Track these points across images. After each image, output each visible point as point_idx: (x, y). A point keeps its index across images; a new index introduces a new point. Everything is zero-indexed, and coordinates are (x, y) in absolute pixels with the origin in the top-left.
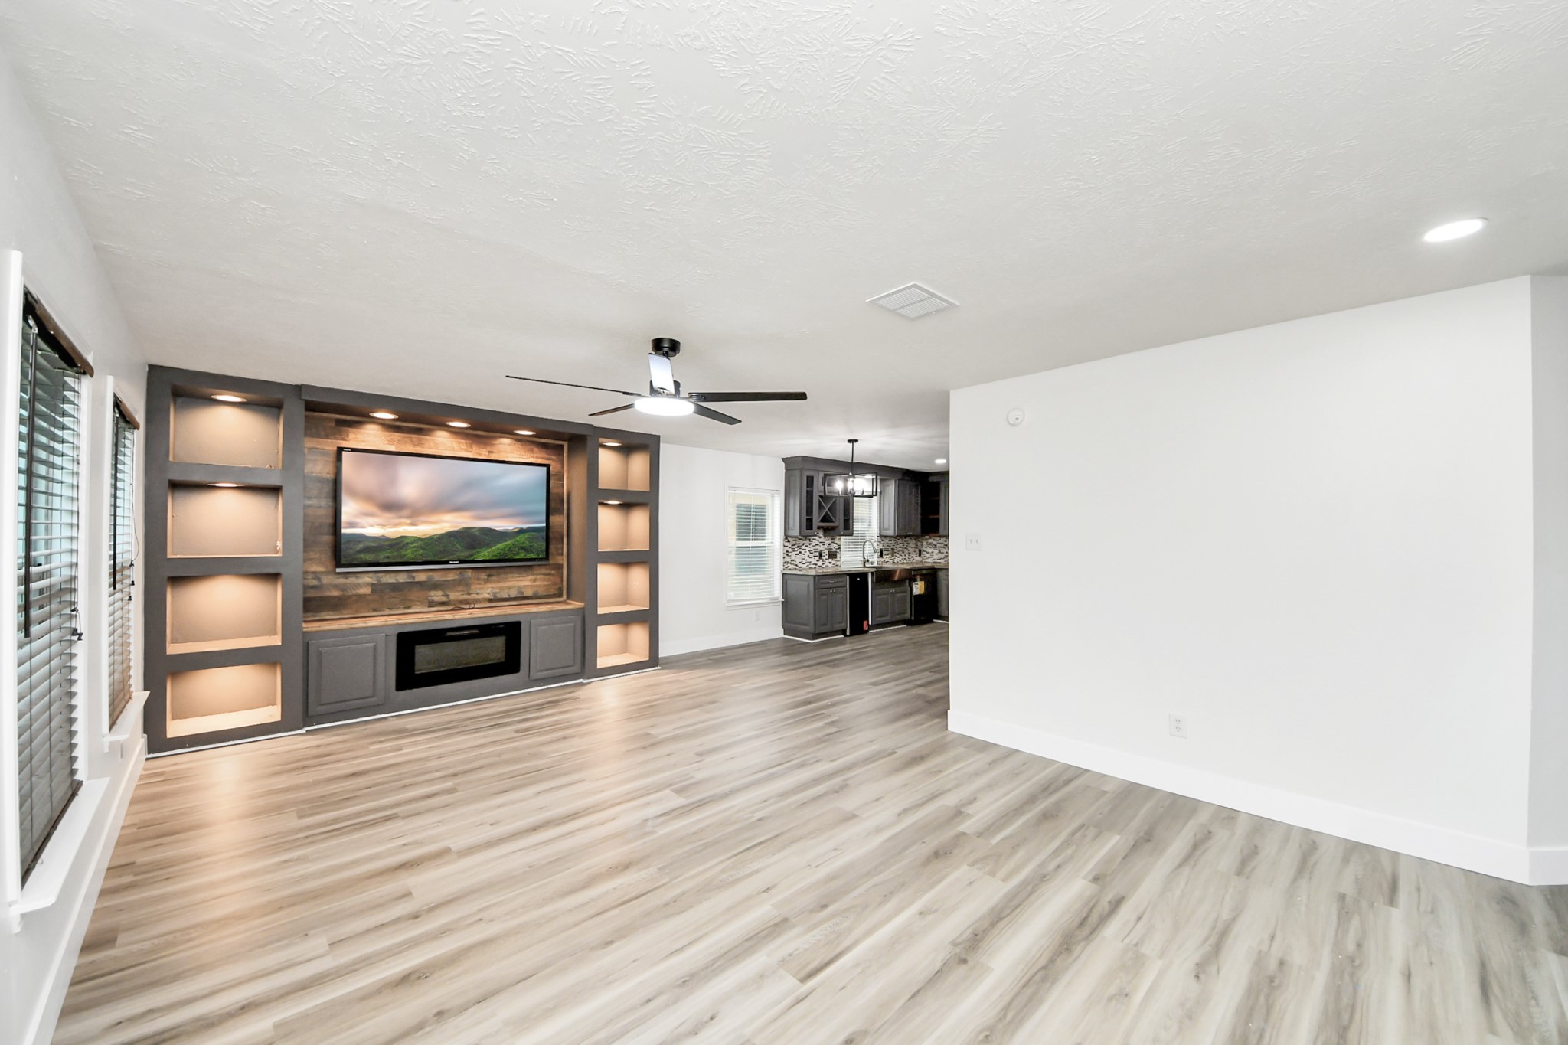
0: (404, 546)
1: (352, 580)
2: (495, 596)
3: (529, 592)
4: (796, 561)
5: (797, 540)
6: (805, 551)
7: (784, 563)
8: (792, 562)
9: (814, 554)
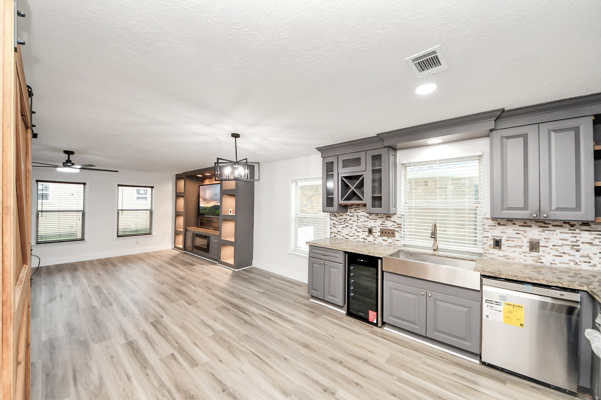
4: (342, 233)
5: (343, 216)
6: (352, 225)
7: (331, 233)
8: (339, 233)
9: (363, 229)
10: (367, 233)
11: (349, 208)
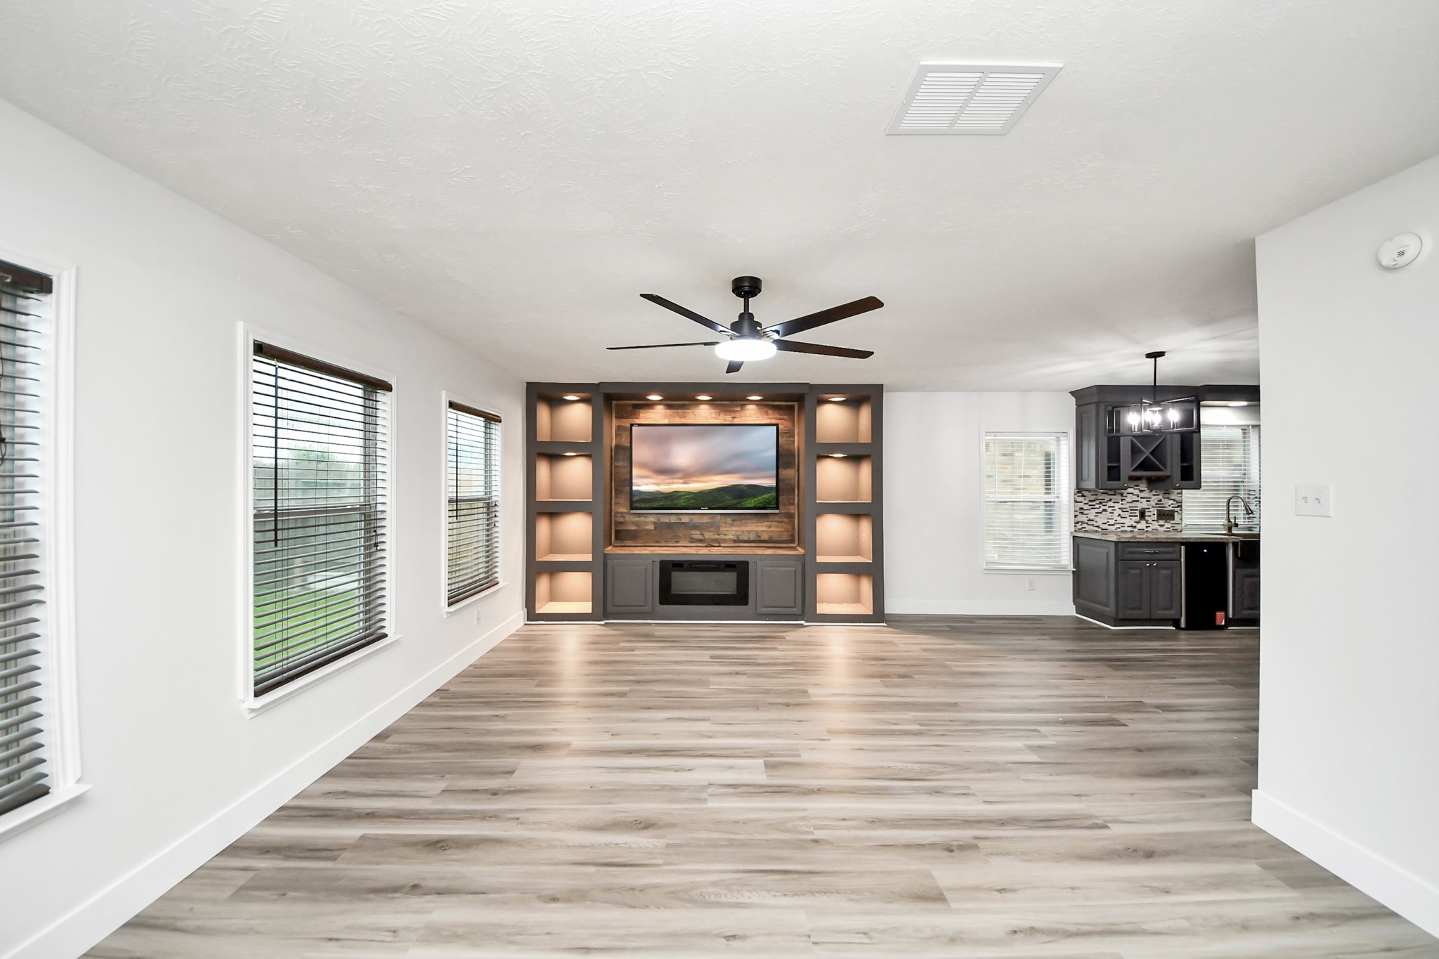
0: (677, 498)
1: (643, 519)
2: (738, 538)
3: (765, 537)
4: (1097, 522)
6: (1113, 508)
7: (1076, 523)
8: (1090, 523)
9: (1131, 513)
10: (1137, 519)
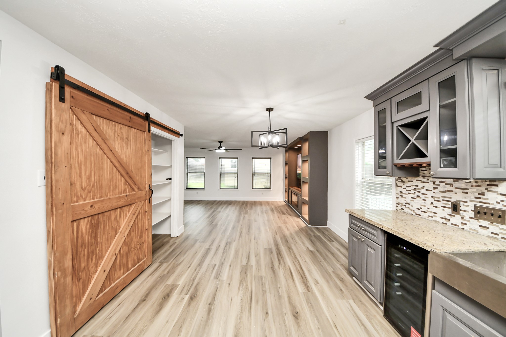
4: (412, 206)
5: (412, 181)
6: (426, 196)
7: (397, 204)
8: (407, 206)
9: (443, 203)
10: (450, 211)
11: (422, 170)
